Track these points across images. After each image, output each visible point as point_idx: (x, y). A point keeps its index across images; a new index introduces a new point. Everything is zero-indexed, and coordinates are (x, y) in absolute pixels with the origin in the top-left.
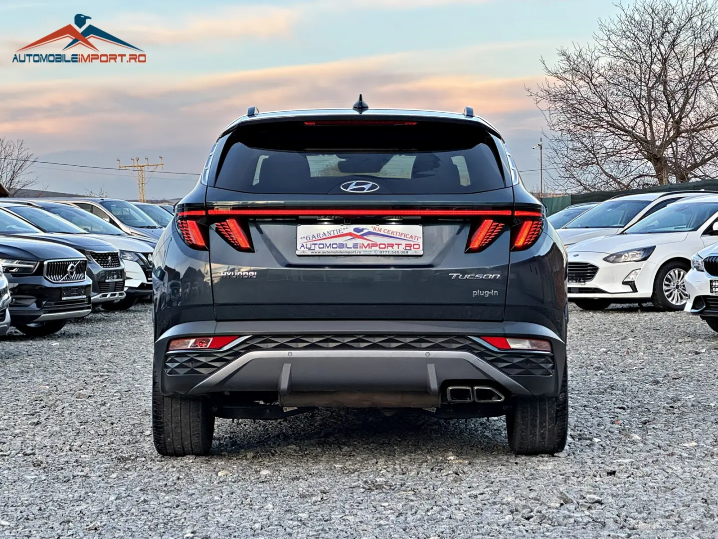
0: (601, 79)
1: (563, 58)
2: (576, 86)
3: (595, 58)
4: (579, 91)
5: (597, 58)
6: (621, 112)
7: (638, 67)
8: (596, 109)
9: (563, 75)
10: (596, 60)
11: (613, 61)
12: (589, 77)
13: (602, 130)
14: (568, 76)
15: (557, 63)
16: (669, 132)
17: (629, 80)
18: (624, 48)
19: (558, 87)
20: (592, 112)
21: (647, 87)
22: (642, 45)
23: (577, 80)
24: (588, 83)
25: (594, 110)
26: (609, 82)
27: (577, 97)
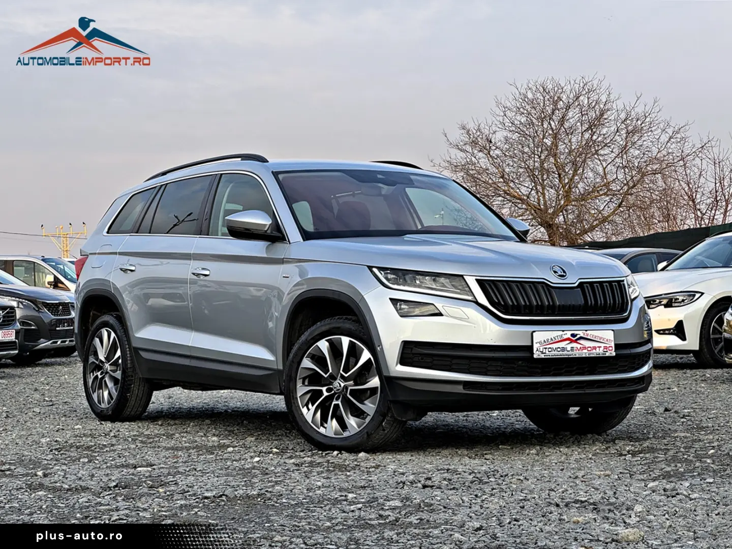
0: (498, 152)
1: (463, 131)
2: (475, 157)
3: (492, 132)
4: (478, 162)
5: (495, 132)
6: (517, 181)
7: (531, 140)
8: (494, 179)
9: (464, 147)
10: (493, 134)
11: (509, 135)
12: (487, 150)
13: (500, 198)
14: (469, 148)
15: (458, 136)
16: (559, 200)
17: (523, 153)
18: (519, 123)
19: (459, 158)
20: (490, 181)
21: (540, 160)
22: (534, 121)
23: (476, 152)
24: (486, 154)
25: (492, 180)
26: (505, 155)
27: (477, 168)
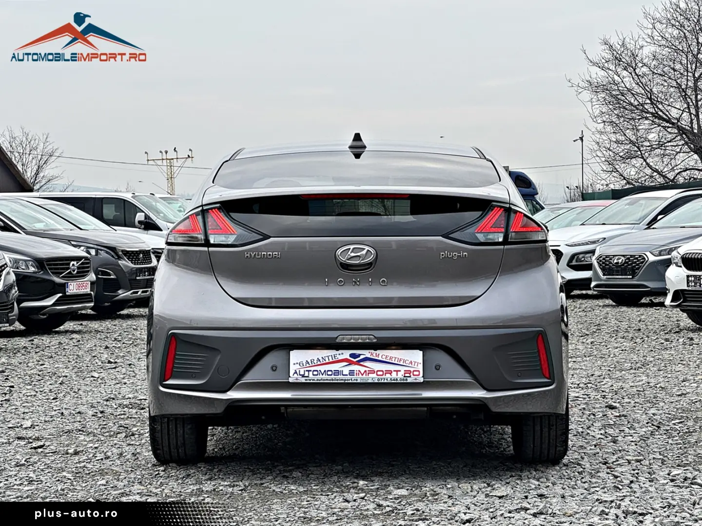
0: (645, 69)
1: (605, 47)
2: (619, 76)
3: (639, 47)
4: (622, 82)
5: (641, 48)
6: (666, 103)
7: (684, 56)
8: (640, 101)
9: (606, 65)
10: (639, 49)
11: (658, 51)
12: (633, 68)
13: (647, 122)
14: (612, 67)
15: (599, 52)
17: (675, 70)
18: (670, 36)
19: (600, 77)
20: (636, 103)
21: (694, 77)
23: (619, 70)
24: (631, 73)
25: (639, 102)
26: (653, 73)
27: (620, 88)
